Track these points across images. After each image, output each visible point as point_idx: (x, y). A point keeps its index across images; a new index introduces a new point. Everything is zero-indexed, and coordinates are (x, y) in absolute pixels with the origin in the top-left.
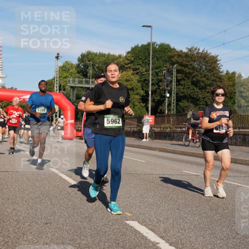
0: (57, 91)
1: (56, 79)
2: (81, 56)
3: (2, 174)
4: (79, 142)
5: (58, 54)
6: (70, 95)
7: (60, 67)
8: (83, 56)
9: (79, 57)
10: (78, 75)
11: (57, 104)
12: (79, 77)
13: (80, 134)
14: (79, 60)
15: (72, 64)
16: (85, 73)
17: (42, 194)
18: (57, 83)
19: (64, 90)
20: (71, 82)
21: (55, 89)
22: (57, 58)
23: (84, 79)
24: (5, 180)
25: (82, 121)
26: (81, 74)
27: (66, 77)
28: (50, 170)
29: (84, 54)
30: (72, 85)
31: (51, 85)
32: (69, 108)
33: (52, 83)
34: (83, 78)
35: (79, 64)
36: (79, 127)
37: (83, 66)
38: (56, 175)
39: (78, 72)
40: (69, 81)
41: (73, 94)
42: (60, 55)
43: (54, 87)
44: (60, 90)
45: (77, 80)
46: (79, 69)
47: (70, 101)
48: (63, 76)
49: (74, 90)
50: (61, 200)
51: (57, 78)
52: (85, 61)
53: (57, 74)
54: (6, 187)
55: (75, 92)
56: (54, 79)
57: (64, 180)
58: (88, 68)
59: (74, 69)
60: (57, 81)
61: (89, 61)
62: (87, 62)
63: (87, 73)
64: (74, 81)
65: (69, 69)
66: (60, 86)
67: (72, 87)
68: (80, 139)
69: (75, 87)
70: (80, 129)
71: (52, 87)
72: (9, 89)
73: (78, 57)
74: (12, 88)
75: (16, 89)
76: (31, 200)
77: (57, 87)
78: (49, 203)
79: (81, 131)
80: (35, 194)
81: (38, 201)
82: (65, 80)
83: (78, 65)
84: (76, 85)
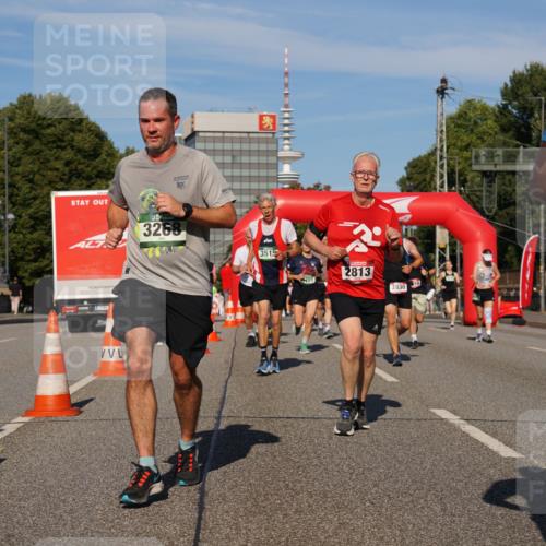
0: (442, 186)
1: (438, 152)
2: (512, 80)
3: (303, 424)
4: (513, 332)
5: (444, 81)
6: (480, 198)
7: (451, 119)
8: (517, 80)
9: (506, 85)
10: (501, 137)
11: (444, 224)
12: (505, 144)
13: (515, 308)
14: (505, 93)
15: (485, 108)
16: (523, 130)
17: (414, 482)
18: (442, 167)
19: (463, 183)
20: (483, 159)
21: (438, 183)
22: (441, 92)
23: (521, 148)
24: (311, 442)
25: (519, 271)
26: (511, 133)
27: (467, 147)
28: (434, 414)
29: (522, 75)
30: (486, 168)
31: (425, 171)
32: (479, 234)
33: (428, 164)
34: (518, 146)
35: (505, 107)
36: (509, 290)
37: (518, 109)
38: (454, 428)
39: (504, 130)
40: (477, 157)
41: (491, 193)
42: (449, 85)
43: (433, 176)
44: (451, 183)
45: (500, 151)
46: (504, 121)
47: (482, 213)
48: (459, 144)
49: (492, 181)
50: (470, 500)
51: (442, 150)
52: (522, 95)
53: (441, 141)
54: (316, 461)
55: (496, 186)
56: (433, 153)
57: (477, 442)
58: (531, 115)
59: (490, 122)
60: (441, 158)
61: (536, 95)
62: (531, 98)
63: (529, 128)
64: (491, 157)
65: (476, 123)
66: (451, 174)
67: (485, 174)
68: (514, 323)
69: (496, 173)
70: (512, 293)
71: (428, 177)
72: (309, 189)
73: (502, 86)
74: (317, 186)
75: (328, 188)
76: (386, 499)
77: (442, 176)
78: (438, 508)
79: (517, 298)
80: (396, 482)
81: (407, 504)
82: (466, 154)
83: (503, 109)
84: (499, 168)
